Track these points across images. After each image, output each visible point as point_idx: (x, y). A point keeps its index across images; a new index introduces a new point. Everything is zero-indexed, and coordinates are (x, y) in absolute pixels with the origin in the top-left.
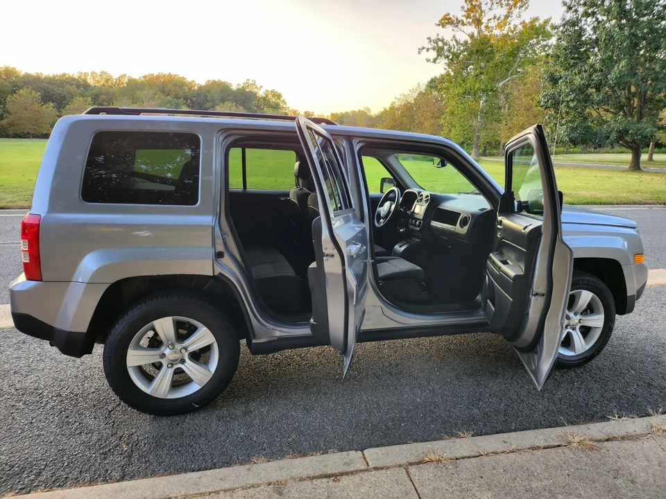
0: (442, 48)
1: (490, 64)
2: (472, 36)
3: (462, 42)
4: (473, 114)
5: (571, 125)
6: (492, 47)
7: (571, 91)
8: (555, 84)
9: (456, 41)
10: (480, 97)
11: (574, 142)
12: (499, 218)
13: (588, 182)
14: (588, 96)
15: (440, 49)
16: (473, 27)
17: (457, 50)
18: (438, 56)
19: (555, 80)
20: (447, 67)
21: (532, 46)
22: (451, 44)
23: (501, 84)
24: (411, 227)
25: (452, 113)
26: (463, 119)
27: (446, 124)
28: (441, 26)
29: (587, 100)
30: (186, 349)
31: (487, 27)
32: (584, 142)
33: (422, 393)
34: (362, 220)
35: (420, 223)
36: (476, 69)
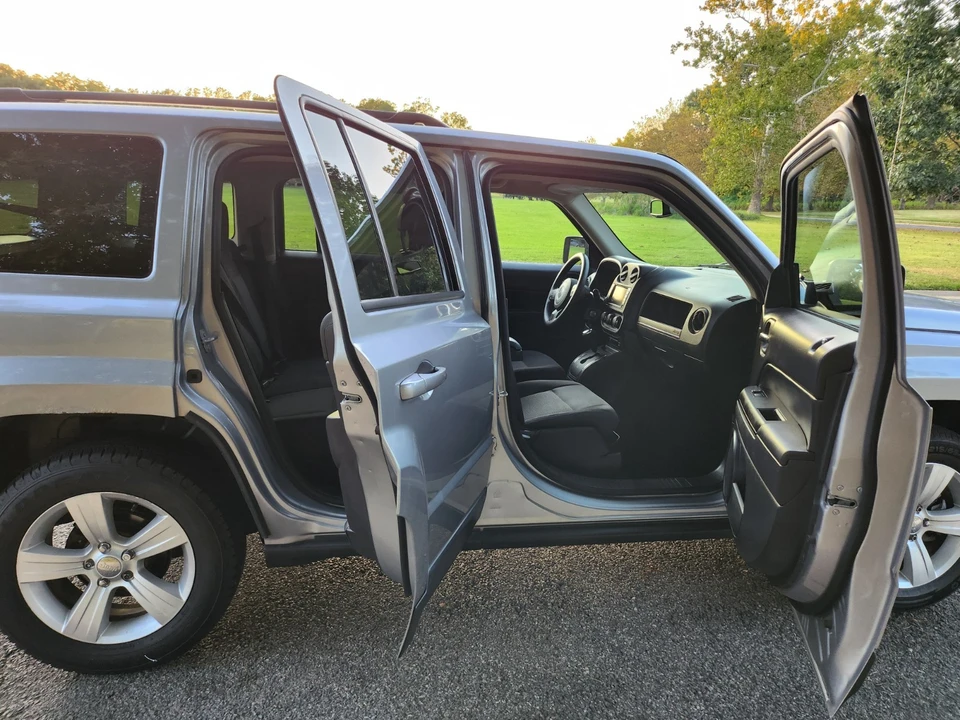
0: (709, 44)
1: (784, 69)
2: (756, 26)
3: (740, 35)
4: (754, 144)
5: (911, 162)
6: (787, 41)
7: (914, 108)
8: (889, 96)
9: (732, 33)
10: (766, 119)
11: (915, 189)
12: (766, 317)
13: (938, 253)
14: (942, 116)
15: (705, 45)
16: (759, 10)
17: (733, 47)
18: (701, 56)
19: (888, 90)
20: (715, 74)
21: (854, 40)
22: (724, 38)
23: (800, 100)
24: (605, 325)
25: (721, 144)
26: (737, 154)
27: (711, 161)
28: (708, 11)
29: (940, 123)
30: (132, 553)
31: (781, 11)
32: (932, 189)
33: (597, 654)
34: (484, 314)
35: (619, 319)
36: (760, 76)
